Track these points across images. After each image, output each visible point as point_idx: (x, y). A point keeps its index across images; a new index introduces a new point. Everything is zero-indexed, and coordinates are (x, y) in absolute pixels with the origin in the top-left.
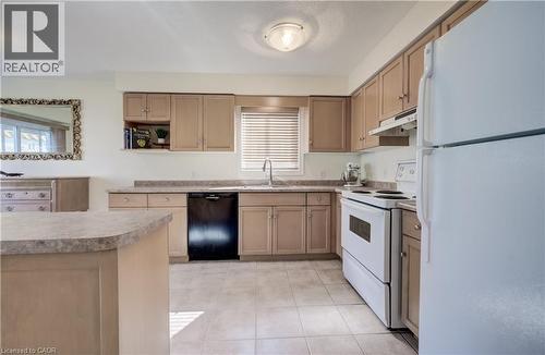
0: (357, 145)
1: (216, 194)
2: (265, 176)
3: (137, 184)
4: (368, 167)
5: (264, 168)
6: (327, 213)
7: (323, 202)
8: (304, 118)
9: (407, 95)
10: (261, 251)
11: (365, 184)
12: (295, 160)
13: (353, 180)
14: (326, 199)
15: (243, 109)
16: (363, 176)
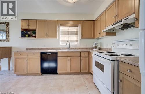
0: (98, 36)
1: (50, 52)
2: (67, 46)
3: (27, 49)
4: (101, 43)
5: (67, 44)
6: (87, 59)
7: (86, 55)
8: (80, 28)
9: (117, 16)
10: (65, 71)
11: (100, 49)
12: (77, 41)
13: (96, 47)
14: (87, 54)
15: (61, 25)
16: (99, 46)
